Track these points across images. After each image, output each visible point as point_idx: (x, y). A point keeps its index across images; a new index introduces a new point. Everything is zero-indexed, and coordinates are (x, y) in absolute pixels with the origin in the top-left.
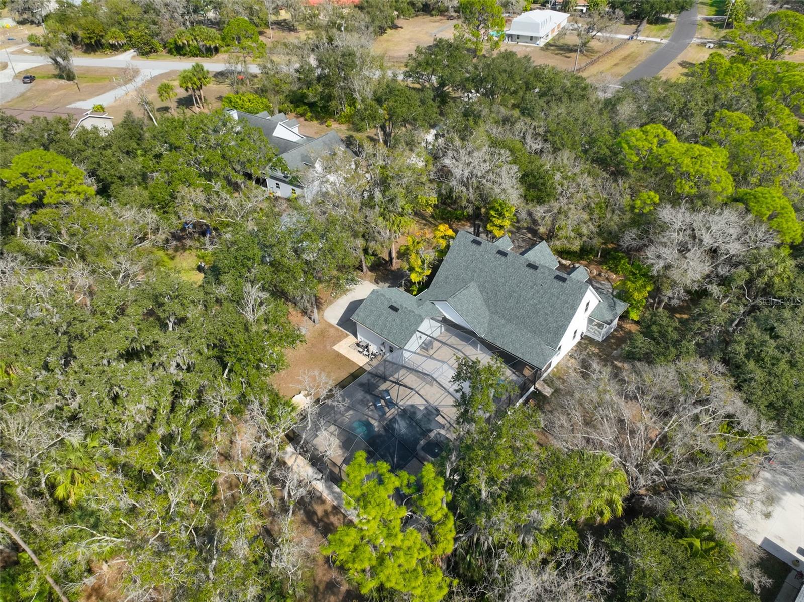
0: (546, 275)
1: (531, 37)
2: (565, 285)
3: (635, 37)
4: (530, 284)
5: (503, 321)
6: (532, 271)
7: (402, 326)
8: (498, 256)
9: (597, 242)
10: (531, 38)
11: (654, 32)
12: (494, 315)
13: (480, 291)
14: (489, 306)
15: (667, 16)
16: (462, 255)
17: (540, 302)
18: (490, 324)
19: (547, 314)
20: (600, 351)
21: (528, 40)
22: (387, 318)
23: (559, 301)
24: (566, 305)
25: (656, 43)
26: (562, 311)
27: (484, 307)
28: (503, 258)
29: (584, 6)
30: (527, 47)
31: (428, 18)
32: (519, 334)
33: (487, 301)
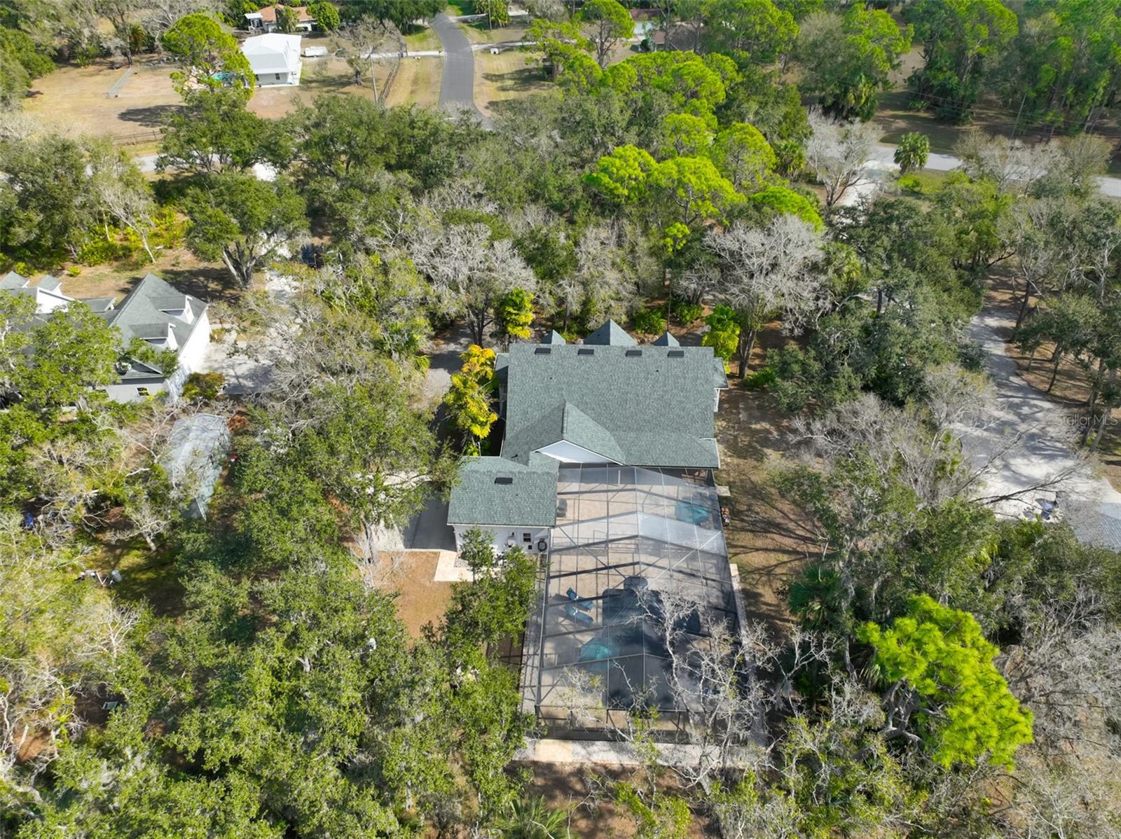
0: (656, 356)
1: (277, 74)
2: (685, 359)
3: (405, 54)
4: (642, 375)
5: (633, 435)
6: (635, 359)
7: (533, 498)
8: (582, 357)
9: (640, 303)
10: (277, 76)
11: (417, 45)
12: (617, 433)
13: (582, 410)
14: (603, 424)
15: (420, 22)
16: (531, 375)
17: (666, 392)
18: (621, 446)
19: (681, 402)
20: (728, 422)
21: (274, 80)
22: (503, 497)
23: (688, 381)
24: (699, 382)
25: (435, 57)
26: (698, 391)
27: (600, 428)
28: (590, 358)
29: (309, 22)
30: (279, 89)
31: (74, 72)
32: (662, 440)
33: (597, 419)
